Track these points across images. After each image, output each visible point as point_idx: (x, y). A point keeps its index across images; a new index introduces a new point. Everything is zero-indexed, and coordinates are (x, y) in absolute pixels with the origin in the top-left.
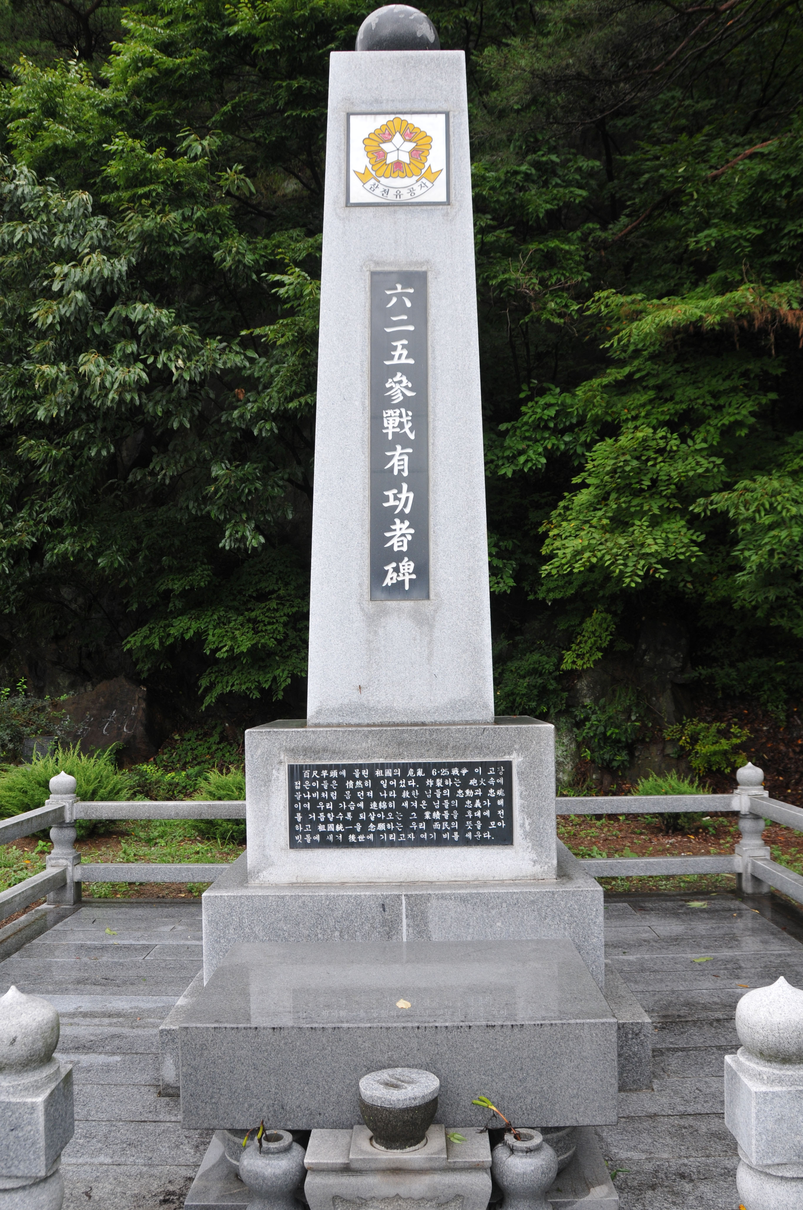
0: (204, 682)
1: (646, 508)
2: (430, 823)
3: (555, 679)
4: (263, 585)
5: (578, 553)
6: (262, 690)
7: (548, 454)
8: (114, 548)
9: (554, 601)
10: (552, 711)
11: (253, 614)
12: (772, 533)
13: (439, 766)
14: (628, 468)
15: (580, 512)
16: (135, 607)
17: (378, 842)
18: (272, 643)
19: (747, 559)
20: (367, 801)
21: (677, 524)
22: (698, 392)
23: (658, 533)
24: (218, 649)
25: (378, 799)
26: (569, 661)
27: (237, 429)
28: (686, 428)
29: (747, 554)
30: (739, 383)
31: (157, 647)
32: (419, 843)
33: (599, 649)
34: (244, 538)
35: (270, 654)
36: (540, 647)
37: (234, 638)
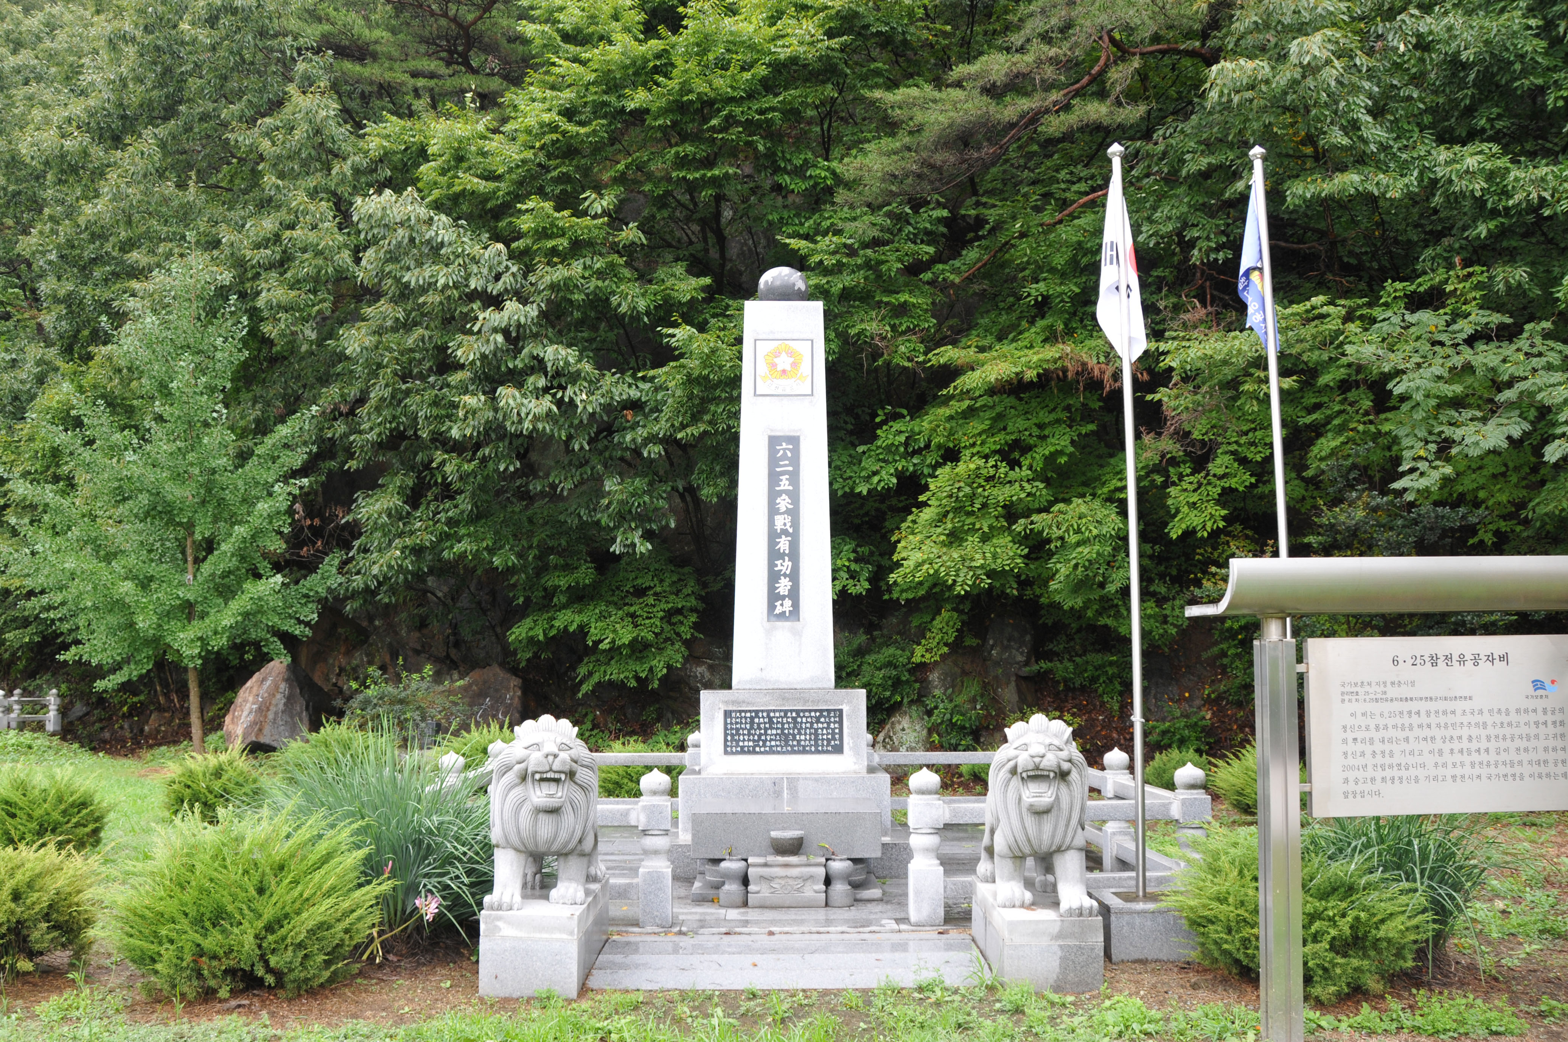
0: (582, 671)
1: (977, 526)
2: (799, 741)
3: (909, 671)
4: (639, 581)
5: (919, 565)
6: (637, 678)
7: (899, 475)
8: (507, 547)
9: (907, 600)
10: (905, 700)
11: (632, 609)
12: (1080, 549)
13: (804, 711)
14: (961, 494)
15: (924, 526)
16: (521, 600)
17: (771, 752)
18: (650, 637)
19: (1057, 571)
20: (766, 729)
21: (1005, 540)
22: (1027, 424)
23: (987, 548)
24: (601, 641)
25: (771, 728)
26: (919, 654)
27: (627, 448)
28: (1016, 455)
29: (1058, 566)
30: (1064, 415)
31: (541, 638)
32: (793, 752)
33: (946, 644)
34: (633, 545)
35: (646, 646)
36: (896, 641)
37: (615, 631)
